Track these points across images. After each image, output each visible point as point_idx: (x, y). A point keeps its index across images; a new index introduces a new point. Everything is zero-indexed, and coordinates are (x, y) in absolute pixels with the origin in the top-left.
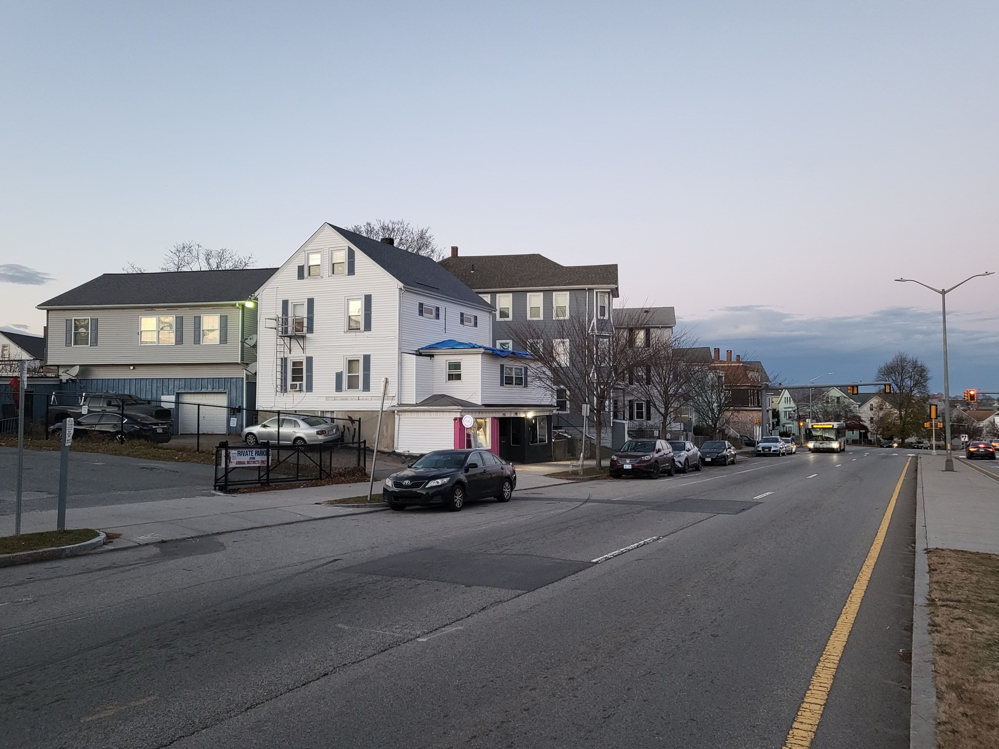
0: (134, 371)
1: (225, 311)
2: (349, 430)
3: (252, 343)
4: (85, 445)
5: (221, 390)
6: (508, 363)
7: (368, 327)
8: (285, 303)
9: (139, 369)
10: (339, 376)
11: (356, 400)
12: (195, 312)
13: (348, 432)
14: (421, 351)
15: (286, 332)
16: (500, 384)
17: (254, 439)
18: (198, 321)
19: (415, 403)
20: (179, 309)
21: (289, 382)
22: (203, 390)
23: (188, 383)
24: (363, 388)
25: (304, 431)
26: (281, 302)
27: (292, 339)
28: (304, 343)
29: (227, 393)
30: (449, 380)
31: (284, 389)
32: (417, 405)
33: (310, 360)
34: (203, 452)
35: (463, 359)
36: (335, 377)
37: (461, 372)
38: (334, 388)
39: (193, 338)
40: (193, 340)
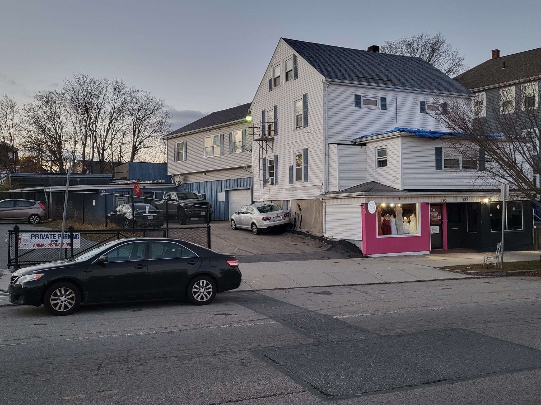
0: (205, 176)
1: (242, 126)
2: (298, 217)
5: (248, 187)
6: (445, 146)
8: (264, 112)
9: (208, 175)
10: (291, 169)
11: (301, 189)
12: (230, 130)
13: (298, 219)
14: (355, 141)
15: (264, 136)
16: (435, 168)
18: (231, 135)
20: (222, 129)
21: (267, 177)
22: (238, 187)
23: (231, 183)
24: (305, 179)
25: (256, 217)
26: (262, 112)
27: (267, 142)
28: (273, 144)
29: (251, 189)
30: (379, 167)
31: (264, 183)
32: (340, 192)
33: (276, 157)
35: (388, 145)
36: (289, 171)
37: (386, 158)
38: (289, 181)
39: (229, 149)
40: (229, 151)
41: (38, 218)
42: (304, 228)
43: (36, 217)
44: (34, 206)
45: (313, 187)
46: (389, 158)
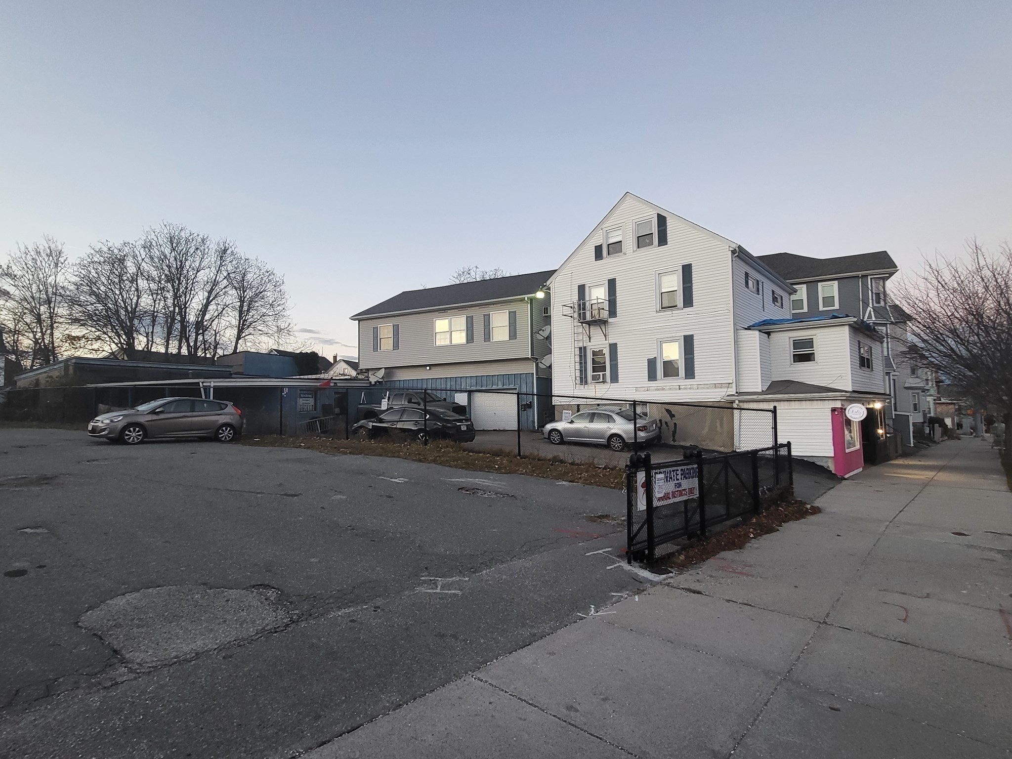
0: (430, 371)
1: (514, 307)
2: (667, 426)
3: (545, 334)
4: (385, 446)
5: (512, 387)
6: (862, 340)
7: (688, 301)
8: (581, 288)
9: (434, 369)
10: (652, 362)
11: (676, 389)
12: (485, 311)
13: (667, 428)
15: (584, 318)
17: (558, 436)
18: (487, 318)
19: (761, 391)
20: (469, 309)
21: (590, 373)
22: (493, 386)
23: (479, 380)
24: (686, 376)
25: (621, 427)
26: (577, 287)
27: (591, 326)
28: (606, 328)
29: (518, 389)
30: (794, 362)
31: (583, 380)
32: (763, 393)
33: (613, 348)
34: (525, 457)
35: (817, 335)
36: (647, 364)
37: (813, 350)
38: (647, 377)
39: (483, 336)
40: (483, 338)
41: (232, 431)
42: (685, 440)
43: (229, 428)
44: (225, 411)
45: (706, 386)
46: (818, 350)
